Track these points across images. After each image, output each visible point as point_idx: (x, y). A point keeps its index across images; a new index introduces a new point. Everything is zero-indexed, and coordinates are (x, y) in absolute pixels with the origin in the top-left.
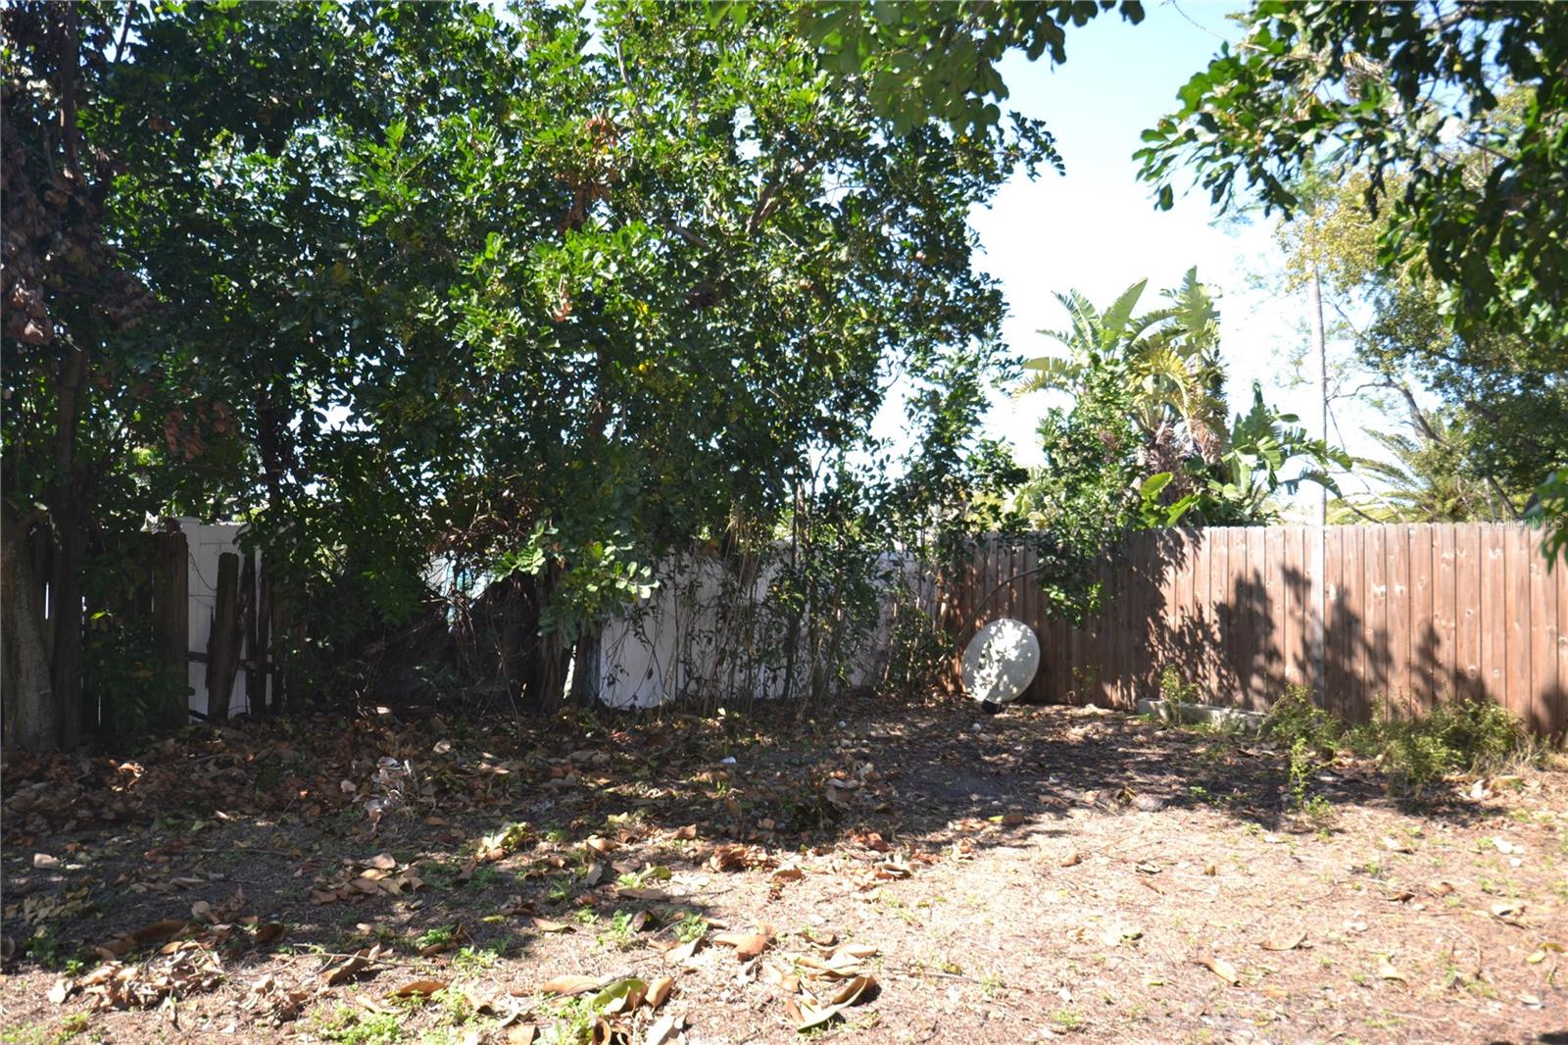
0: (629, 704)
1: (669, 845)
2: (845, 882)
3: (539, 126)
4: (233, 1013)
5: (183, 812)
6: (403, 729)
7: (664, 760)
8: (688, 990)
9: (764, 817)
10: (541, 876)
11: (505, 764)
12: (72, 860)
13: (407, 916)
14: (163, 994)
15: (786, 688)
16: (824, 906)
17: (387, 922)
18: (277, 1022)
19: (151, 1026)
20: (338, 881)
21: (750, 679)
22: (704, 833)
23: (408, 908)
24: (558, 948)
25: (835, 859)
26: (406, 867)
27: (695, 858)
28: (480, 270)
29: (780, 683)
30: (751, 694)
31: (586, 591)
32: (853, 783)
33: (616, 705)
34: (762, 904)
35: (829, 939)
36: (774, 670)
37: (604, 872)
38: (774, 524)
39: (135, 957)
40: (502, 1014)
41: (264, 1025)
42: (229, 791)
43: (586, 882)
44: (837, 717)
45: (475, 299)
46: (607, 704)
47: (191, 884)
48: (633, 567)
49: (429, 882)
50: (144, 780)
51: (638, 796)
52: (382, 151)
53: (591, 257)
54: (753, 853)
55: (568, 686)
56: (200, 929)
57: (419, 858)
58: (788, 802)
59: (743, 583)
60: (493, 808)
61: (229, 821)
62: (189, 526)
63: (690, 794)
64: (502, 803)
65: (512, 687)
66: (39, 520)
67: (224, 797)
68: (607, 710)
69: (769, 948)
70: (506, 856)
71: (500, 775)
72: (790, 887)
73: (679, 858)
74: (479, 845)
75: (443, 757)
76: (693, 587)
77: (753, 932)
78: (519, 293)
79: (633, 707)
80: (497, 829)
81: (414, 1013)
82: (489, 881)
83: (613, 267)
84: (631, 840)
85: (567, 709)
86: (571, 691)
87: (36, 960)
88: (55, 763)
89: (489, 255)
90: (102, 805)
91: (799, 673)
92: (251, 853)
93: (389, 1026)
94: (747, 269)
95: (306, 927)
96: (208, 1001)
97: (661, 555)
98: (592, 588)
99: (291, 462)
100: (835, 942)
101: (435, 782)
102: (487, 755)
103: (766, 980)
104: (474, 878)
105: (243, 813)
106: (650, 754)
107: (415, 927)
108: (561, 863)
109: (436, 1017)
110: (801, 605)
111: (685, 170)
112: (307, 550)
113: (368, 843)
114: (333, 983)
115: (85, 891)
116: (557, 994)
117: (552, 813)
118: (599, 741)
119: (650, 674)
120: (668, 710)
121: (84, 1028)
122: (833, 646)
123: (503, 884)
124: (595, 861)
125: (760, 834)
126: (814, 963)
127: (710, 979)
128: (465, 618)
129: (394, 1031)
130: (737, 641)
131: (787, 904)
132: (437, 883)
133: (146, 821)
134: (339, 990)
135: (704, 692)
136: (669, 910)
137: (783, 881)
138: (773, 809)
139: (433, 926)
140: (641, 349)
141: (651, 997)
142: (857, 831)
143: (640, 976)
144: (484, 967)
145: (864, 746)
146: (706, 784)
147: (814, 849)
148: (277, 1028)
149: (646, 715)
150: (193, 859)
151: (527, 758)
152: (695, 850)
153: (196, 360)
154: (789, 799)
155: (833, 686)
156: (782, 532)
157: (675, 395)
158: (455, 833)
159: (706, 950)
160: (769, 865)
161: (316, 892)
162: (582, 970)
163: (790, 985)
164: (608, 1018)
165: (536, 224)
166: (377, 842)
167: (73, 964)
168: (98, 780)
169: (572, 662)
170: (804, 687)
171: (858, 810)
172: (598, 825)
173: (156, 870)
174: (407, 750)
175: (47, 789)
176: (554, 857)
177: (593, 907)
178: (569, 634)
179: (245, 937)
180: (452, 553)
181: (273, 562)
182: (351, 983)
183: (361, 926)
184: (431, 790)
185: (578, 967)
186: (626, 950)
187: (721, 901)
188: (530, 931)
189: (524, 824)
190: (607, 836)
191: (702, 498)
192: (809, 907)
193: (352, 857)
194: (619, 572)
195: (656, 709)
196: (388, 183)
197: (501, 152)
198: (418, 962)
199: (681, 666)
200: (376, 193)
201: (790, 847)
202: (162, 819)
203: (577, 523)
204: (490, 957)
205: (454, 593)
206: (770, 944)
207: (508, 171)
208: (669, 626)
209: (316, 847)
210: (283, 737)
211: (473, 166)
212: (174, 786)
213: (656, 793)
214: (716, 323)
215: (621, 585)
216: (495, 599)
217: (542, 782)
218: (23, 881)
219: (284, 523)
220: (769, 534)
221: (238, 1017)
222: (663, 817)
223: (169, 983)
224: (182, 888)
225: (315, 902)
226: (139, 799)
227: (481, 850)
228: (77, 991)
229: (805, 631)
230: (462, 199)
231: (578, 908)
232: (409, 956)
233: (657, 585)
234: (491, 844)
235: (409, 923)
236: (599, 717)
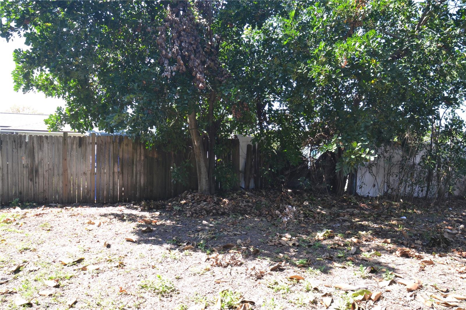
0: (367, 195)
1: (381, 244)
2: (452, 269)
3: (338, 4)
4: (245, 274)
5: (237, 214)
6: (295, 197)
7: (379, 215)
8: (387, 298)
9: (418, 239)
10: (335, 248)
11: (325, 210)
12: (211, 223)
13: (294, 254)
14: (228, 264)
15: (427, 194)
16: (443, 276)
17: (288, 254)
18: (256, 279)
19: (224, 273)
20: (275, 239)
21: (412, 190)
22: (393, 242)
23: (294, 251)
24: (341, 273)
25: (447, 259)
26: (294, 238)
27: (390, 250)
28: (317, 53)
29: (424, 192)
30: (412, 195)
31: (351, 158)
32: (455, 231)
33: (362, 195)
34: (417, 271)
35: (445, 290)
36: (422, 188)
37: (357, 250)
38: (424, 136)
39: (223, 252)
40: (321, 292)
41: (252, 279)
42: (248, 209)
43: (350, 252)
44: (448, 206)
45: (315, 63)
46: (359, 194)
47: (237, 234)
48: (368, 150)
49: (300, 244)
50: (228, 205)
51: (369, 226)
52: (288, 21)
53: (354, 45)
54: (412, 252)
55: (346, 188)
56: (238, 248)
57: (298, 236)
58: (427, 236)
59: (411, 156)
60: (321, 223)
61: (248, 218)
62: (240, 138)
63: (388, 228)
64: (324, 222)
65: (328, 187)
66: (205, 135)
67: (247, 211)
68: (359, 196)
69: (419, 289)
70: (324, 239)
71: (323, 214)
72: (428, 268)
73: (384, 250)
74: (316, 235)
75: (306, 206)
76: (390, 158)
77: (413, 281)
78: (330, 60)
79: (368, 196)
80: (322, 230)
81: (294, 285)
82: (319, 247)
83: (363, 47)
84: (366, 241)
85: (345, 195)
86: (347, 189)
87: (200, 249)
88: (209, 197)
89: (320, 48)
90: (219, 210)
91: (432, 189)
92: (253, 227)
93: (287, 288)
94: (415, 43)
95: (266, 252)
96: (239, 268)
97: (379, 146)
98: (353, 157)
99: (265, 119)
100: (447, 291)
101: (304, 213)
102: (320, 207)
103: (418, 300)
104: (314, 245)
105: (252, 216)
106: (374, 212)
107: (296, 258)
108: (342, 245)
109: (301, 288)
110: (434, 165)
111: (391, 10)
112: (269, 144)
113: (284, 229)
114: (272, 270)
115: (213, 232)
116: (340, 289)
117: (340, 228)
118: (356, 206)
119: (374, 186)
120: (381, 198)
121: (209, 270)
122: (447, 181)
123: (323, 248)
124: (354, 246)
125: (416, 245)
126: (439, 298)
127: (396, 295)
128: (313, 165)
129: (288, 289)
130: (407, 176)
131: (427, 273)
132: (303, 245)
133: (228, 215)
134: (273, 273)
135: (394, 193)
136: (381, 267)
137: (426, 264)
138: (421, 237)
139: (301, 258)
140: (373, 75)
141: (373, 297)
142: (457, 250)
143: (369, 288)
144: (316, 274)
145: (460, 218)
146: (394, 225)
147: (438, 254)
148: (256, 280)
149: (372, 199)
150: (239, 227)
151: (332, 209)
152: (390, 248)
153: (239, 91)
154: (428, 234)
155: (446, 195)
156: (427, 139)
157: (385, 91)
158: (309, 230)
159: (394, 284)
160: (419, 258)
161: (269, 242)
162: (349, 282)
163: (429, 304)
164: (357, 302)
165: (336, 37)
166: (286, 229)
167: (208, 252)
168: (218, 203)
169: (347, 180)
170: (434, 194)
171: (457, 242)
172: (354, 234)
173: (230, 229)
174: (296, 203)
175: (207, 204)
176: (340, 243)
177: (353, 261)
178: (346, 172)
179: (249, 251)
180: (309, 145)
181: (260, 147)
182: (277, 271)
183: (280, 254)
184: (302, 216)
185: (347, 281)
186: (364, 278)
187: (400, 267)
188: (331, 266)
189: (330, 230)
190: (358, 238)
191: (395, 127)
192: (436, 276)
193: (279, 233)
194: (362, 152)
195: (376, 197)
196: (290, 31)
197: (325, 16)
198: (296, 269)
199: (386, 184)
200: (286, 34)
201: (428, 252)
202: (232, 215)
203: (348, 135)
204: (318, 272)
205: (310, 157)
206: (420, 287)
207: (327, 21)
208: (382, 171)
209: (270, 228)
210: (263, 196)
211: (316, 21)
212: (235, 206)
213: (376, 226)
214: (402, 63)
215: (363, 156)
216: (323, 160)
217: (336, 217)
218: (200, 227)
219: (263, 136)
220: (422, 140)
221: (246, 275)
222: (378, 234)
223: (230, 261)
224: (235, 235)
225: (268, 244)
226: (227, 209)
227: (317, 236)
228: (208, 259)
229: (435, 174)
230: (312, 32)
231: (348, 261)
232: (294, 266)
233: (377, 156)
234: (320, 235)
235: (294, 256)
236: (356, 198)
